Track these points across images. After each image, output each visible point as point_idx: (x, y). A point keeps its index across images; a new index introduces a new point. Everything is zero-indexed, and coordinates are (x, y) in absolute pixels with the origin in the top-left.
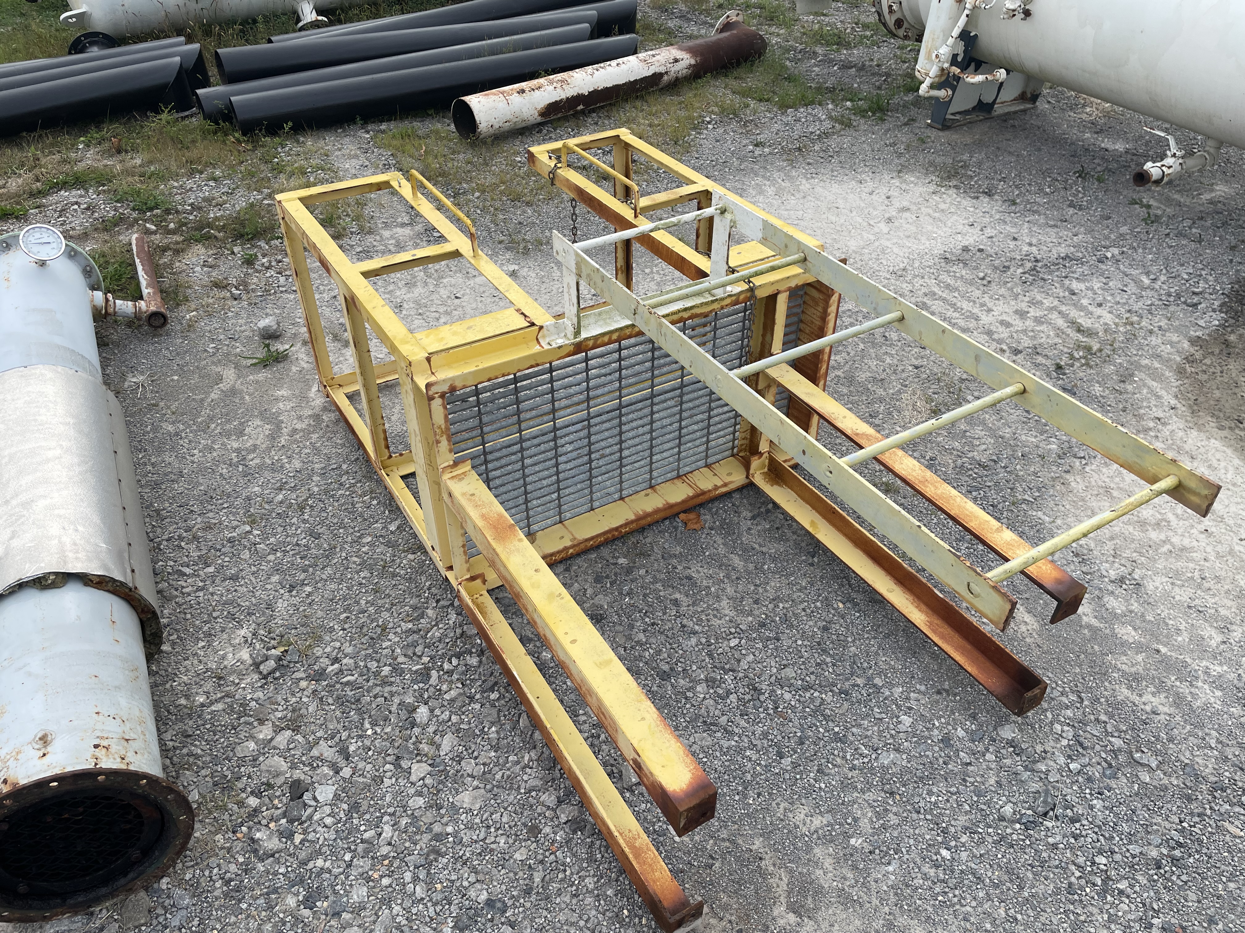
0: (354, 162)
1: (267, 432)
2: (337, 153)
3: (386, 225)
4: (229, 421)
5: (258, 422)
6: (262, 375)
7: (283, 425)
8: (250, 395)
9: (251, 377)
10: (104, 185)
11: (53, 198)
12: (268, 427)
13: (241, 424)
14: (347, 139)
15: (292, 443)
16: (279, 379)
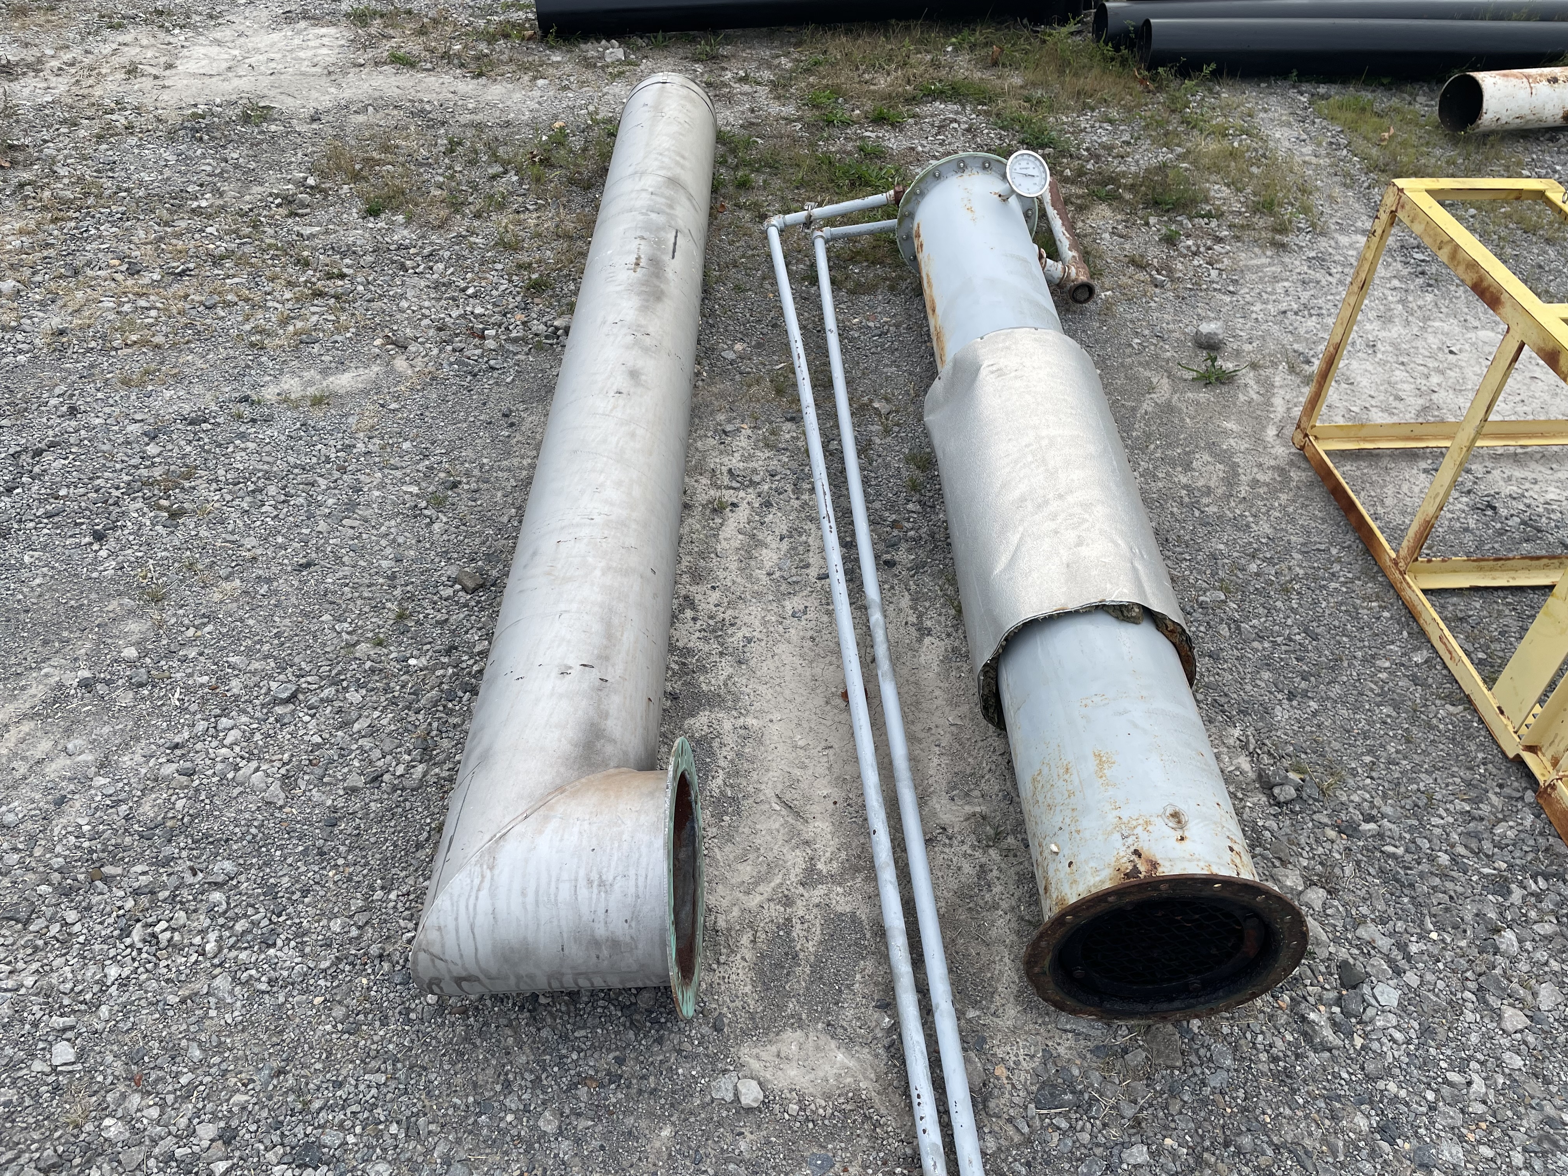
0: (1287, 132)
1: (1221, 475)
2: (1262, 115)
3: (1342, 229)
4: (1169, 445)
5: (1207, 457)
6: (1203, 395)
7: (1241, 471)
8: (1192, 418)
9: (1190, 394)
10: (984, 104)
11: (927, 109)
12: (1221, 467)
13: (1187, 453)
14: (1273, 99)
15: (1254, 498)
16: (1224, 406)
